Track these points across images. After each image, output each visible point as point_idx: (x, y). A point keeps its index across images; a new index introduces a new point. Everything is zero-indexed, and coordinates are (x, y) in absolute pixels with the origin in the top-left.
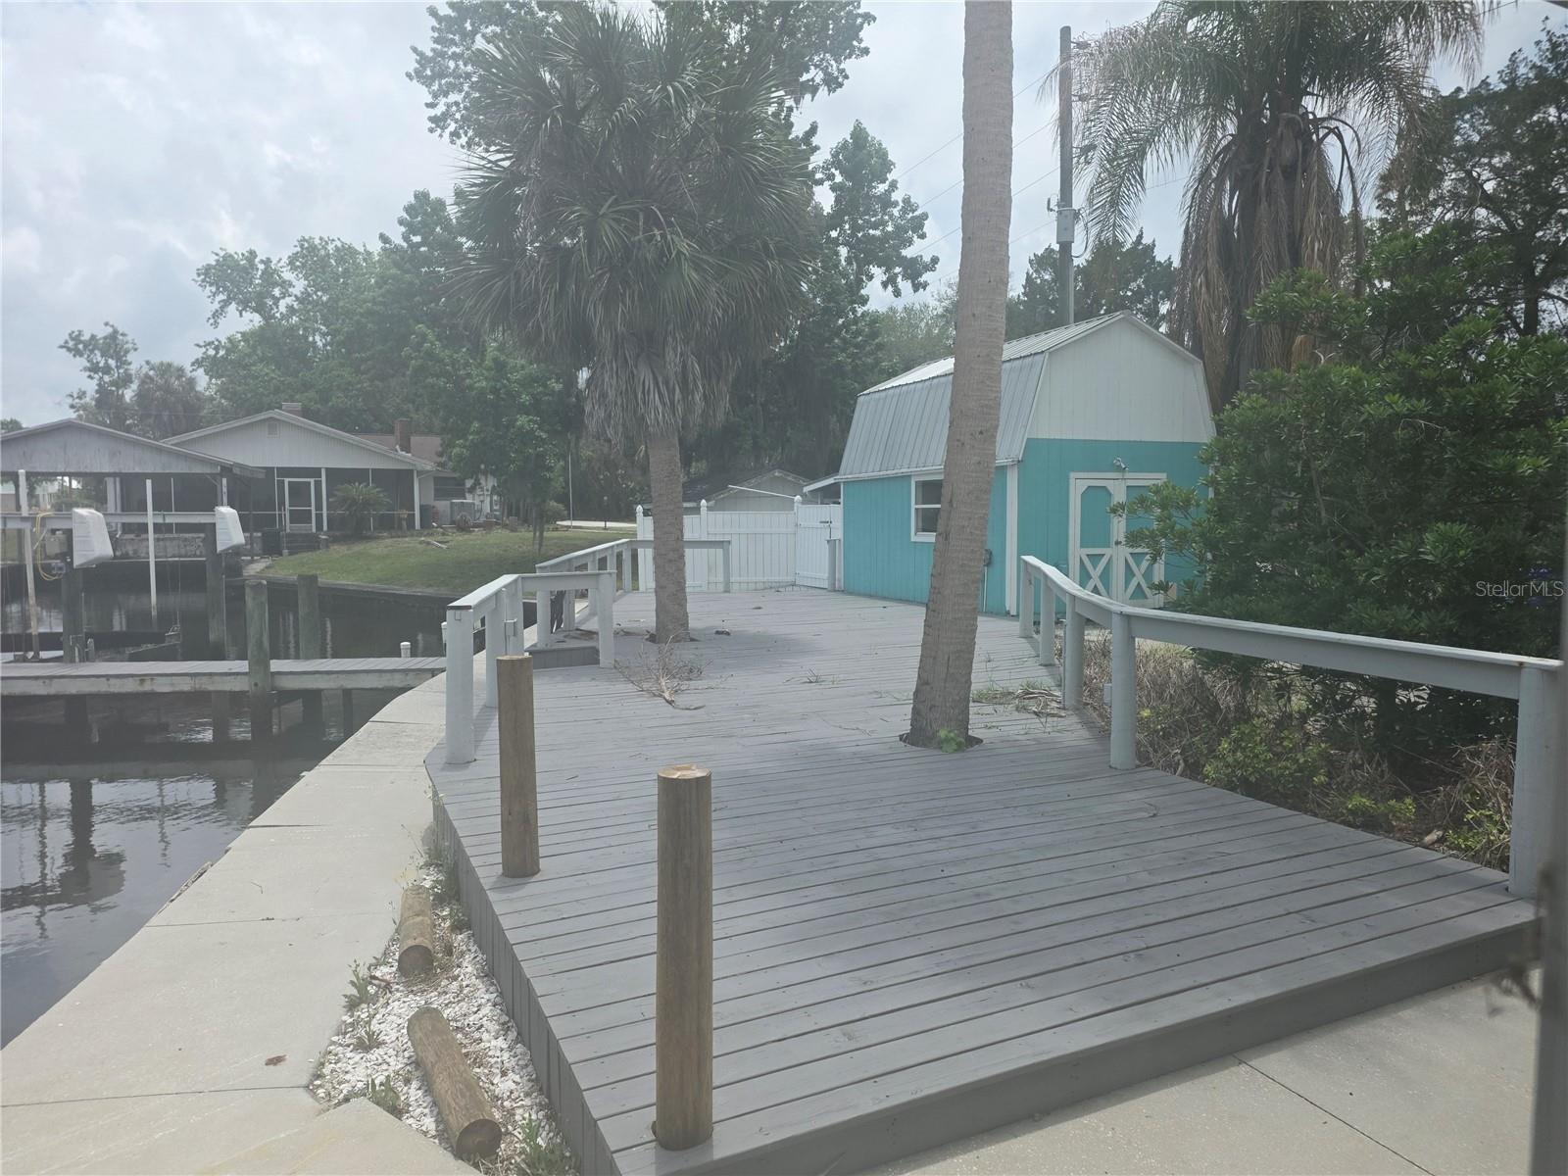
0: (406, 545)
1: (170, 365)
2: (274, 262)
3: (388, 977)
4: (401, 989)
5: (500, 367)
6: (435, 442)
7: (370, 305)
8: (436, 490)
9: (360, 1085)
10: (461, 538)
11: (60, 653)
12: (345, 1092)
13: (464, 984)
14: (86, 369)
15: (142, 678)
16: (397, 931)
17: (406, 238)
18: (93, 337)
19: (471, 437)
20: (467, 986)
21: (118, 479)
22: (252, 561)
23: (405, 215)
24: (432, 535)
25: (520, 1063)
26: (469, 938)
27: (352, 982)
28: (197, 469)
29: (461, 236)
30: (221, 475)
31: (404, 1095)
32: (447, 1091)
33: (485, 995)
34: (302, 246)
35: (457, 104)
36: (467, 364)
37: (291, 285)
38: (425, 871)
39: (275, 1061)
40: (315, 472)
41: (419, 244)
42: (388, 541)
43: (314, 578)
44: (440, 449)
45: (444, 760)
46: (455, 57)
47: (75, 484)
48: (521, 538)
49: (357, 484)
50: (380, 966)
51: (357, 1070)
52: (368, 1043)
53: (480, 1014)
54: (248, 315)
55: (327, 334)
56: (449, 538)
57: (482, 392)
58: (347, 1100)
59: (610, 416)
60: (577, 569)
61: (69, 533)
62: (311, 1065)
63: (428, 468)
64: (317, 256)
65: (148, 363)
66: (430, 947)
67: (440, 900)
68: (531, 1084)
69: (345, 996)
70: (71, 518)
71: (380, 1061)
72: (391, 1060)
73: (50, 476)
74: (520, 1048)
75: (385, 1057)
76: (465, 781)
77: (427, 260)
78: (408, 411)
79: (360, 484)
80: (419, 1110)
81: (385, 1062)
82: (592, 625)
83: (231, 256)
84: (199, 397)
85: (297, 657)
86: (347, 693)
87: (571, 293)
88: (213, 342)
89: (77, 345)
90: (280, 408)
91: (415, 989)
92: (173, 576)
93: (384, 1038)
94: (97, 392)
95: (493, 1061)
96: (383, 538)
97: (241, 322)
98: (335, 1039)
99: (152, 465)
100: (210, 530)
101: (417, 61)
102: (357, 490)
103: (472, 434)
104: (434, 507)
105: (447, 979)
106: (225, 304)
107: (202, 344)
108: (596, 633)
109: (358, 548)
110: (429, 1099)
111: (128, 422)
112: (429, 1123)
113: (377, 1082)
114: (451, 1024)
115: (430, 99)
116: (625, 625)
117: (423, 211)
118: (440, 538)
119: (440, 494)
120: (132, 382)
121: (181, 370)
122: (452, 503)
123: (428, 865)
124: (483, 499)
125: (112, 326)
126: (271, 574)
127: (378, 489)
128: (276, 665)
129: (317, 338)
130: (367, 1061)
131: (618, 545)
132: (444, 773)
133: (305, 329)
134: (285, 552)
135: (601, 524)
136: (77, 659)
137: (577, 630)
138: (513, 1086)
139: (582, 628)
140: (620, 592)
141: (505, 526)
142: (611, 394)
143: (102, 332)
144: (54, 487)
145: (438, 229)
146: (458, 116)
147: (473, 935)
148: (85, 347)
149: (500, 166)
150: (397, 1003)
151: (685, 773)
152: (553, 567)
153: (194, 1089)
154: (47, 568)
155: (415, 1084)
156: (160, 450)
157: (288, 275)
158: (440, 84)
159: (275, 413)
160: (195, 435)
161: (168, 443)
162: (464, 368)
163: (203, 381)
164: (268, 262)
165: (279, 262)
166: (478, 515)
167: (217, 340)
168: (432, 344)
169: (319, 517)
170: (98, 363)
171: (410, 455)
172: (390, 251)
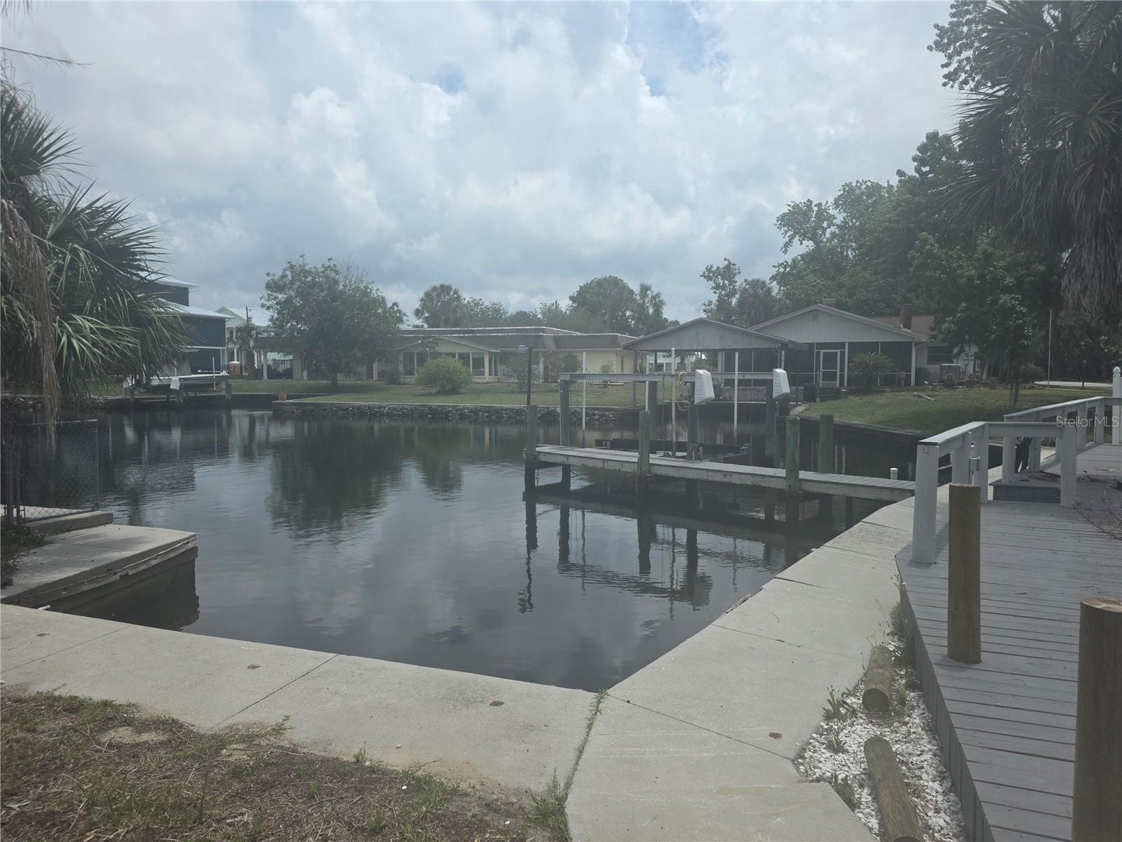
0: (903, 397)
1: (758, 281)
2: (824, 204)
3: (855, 706)
4: (864, 717)
5: (988, 257)
6: (930, 320)
7: (886, 224)
8: (929, 356)
9: (828, 774)
10: (946, 393)
11: (685, 454)
12: (817, 775)
13: (912, 730)
14: (713, 288)
15: (726, 473)
16: (865, 675)
17: (917, 170)
18: (718, 268)
19: (959, 315)
20: (914, 733)
21: (724, 353)
22: (797, 405)
23: (918, 153)
24: (924, 390)
25: (951, 808)
26: (920, 697)
27: (829, 700)
28: (767, 345)
29: (962, 159)
30: (781, 349)
31: (858, 794)
32: (888, 805)
33: (926, 745)
34: (844, 190)
35: (968, 59)
36: (960, 258)
37: (834, 218)
38: (890, 637)
39: (776, 736)
40: (840, 345)
41: (928, 173)
42: (889, 395)
43: (831, 417)
44: (933, 325)
45: (911, 558)
46: (969, 23)
47: (703, 357)
48: (999, 395)
49: (869, 353)
50: (851, 696)
51: (827, 764)
52: (836, 748)
53: (923, 758)
54: (805, 243)
55: (856, 249)
56: (936, 393)
57: (971, 279)
58: (818, 780)
59: (1086, 287)
60: (1044, 420)
61: (693, 384)
62: (798, 748)
63: (924, 340)
64: (854, 195)
65: (746, 280)
66: (888, 694)
67: (900, 662)
68: (959, 829)
69: (824, 709)
70: (694, 375)
71: (844, 763)
72: (851, 766)
73: (691, 352)
74: (952, 797)
75: (848, 761)
76: (925, 577)
77: (933, 183)
78: (912, 298)
79: (872, 352)
80: (867, 810)
81: (846, 765)
82: (1056, 470)
83: (798, 205)
84: (774, 300)
85: (815, 470)
86: (849, 500)
87: (1053, 186)
88: (783, 264)
89: (710, 274)
90: (821, 303)
91: (873, 721)
92: (748, 413)
93: (848, 748)
94: (718, 301)
95: (929, 797)
96: (887, 392)
97: (801, 247)
98: (815, 735)
99: (741, 343)
100: (769, 384)
101: (937, 35)
102: (867, 357)
103: (960, 312)
104: (926, 369)
105: (899, 722)
106: (792, 237)
107: (776, 265)
108: (1059, 477)
109: (867, 399)
110: (876, 805)
111: (733, 318)
112: (874, 823)
113: (840, 777)
114: (898, 756)
115: (945, 61)
116: (1092, 472)
117: (934, 146)
118: (930, 393)
119: (933, 359)
120: (736, 294)
121: (764, 283)
122: (941, 366)
123: (893, 634)
124: (966, 363)
125: (728, 260)
126: (807, 414)
127: (885, 357)
128: (803, 475)
129: (850, 252)
130: (834, 759)
131: (1090, 402)
132: (909, 568)
133: (842, 247)
134: (818, 399)
135: (1080, 384)
136: (693, 459)
137: (1041, 472)
138: (944, 824)
139: (1046, 471)
140: (1091, 443)
141: (985, 385)
142: (1089, 269)
143: (723, 264)
144: (693, 359)
145: (944, 159)
146: (968, 68)
147: (923, 696)
148: (714, 274)
149: (996, 96)
150: (859, 726)
151: (1111, 606)
152: (1019, 418)
153: (726, 734)
154: (682, 405)
155: (866, 790)
156: (747, 334)
157: (832, 212)
158: (955, 47)
159: (818, 307)
160: (768, 323)
161: (752, 330)
162: (957, 262)
163: (775, 288)
164: (819, 205)
165: (826, 204)
166: (962, 376)
167: (786, 262)
168: (932, 246)
169: (842, 377)
170: (719, 283)
171: (910, 331)
172: (907, 183)
